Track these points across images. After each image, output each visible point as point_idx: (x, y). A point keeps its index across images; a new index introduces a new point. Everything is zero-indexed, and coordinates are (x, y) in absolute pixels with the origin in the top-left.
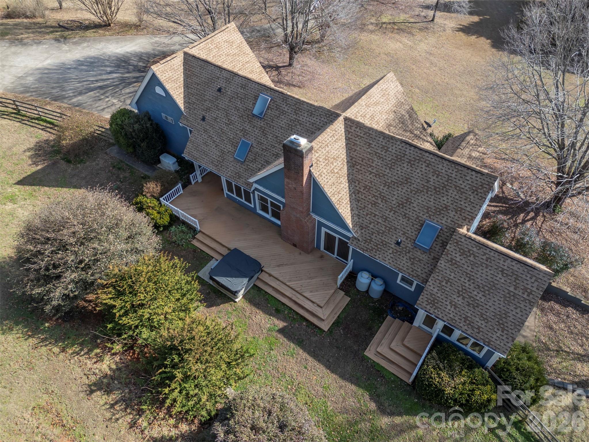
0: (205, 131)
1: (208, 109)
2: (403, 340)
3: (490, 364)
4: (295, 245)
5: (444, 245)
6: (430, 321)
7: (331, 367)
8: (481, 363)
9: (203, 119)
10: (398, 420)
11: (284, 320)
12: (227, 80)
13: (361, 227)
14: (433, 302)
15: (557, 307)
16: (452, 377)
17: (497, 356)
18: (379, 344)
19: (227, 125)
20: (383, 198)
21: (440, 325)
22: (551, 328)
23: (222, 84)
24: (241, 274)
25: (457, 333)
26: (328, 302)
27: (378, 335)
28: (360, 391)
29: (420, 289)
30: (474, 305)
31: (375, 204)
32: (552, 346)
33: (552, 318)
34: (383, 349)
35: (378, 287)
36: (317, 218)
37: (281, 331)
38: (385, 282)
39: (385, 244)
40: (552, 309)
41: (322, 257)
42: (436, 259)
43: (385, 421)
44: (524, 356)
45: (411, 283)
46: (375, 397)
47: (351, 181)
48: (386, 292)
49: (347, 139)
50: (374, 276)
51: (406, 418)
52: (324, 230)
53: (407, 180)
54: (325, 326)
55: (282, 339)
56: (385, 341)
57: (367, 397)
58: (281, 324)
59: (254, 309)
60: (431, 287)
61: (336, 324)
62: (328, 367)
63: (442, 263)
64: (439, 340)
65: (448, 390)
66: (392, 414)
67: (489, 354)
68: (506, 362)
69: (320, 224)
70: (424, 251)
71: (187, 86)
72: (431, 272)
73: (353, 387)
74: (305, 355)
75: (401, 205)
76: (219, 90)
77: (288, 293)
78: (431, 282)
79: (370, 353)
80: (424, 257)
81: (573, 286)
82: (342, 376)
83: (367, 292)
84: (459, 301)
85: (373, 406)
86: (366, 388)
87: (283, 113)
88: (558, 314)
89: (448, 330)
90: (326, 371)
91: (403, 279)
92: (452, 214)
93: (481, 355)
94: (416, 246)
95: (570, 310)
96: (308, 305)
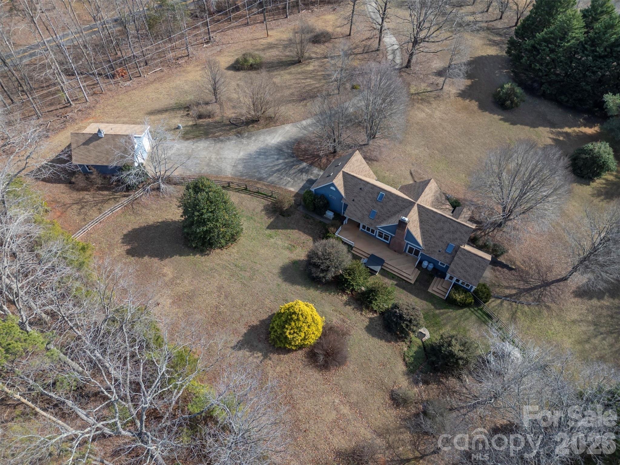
0: (355, 205)
1: (355, 196)
2: (442, 285)
3: (472, 291)
4: (395, 251)
5: (456, 252)
6: (451, 278)
7: (417, 296)
8: (469, 291)
9: (353, 200)
10: (442, 311)
11: (396, 280)
12: (364, 185)
13: (425, 245)
14: (453, 272)
15: (500, 269)
16: (459, 295)
17: (474, 287)
18: (433, 287)
19: (365, 203)
20: (434, 235)
21: (455, 279)
22: (497, 277)
23: (362, 186)
24: (377, 264)
25: (461, 281)
26: (412, 273)
27: (432, 284)
28: (428, 303)
29: (447, 267)
30: (466, 271)
31: (430, 237)
32: (497, 284)
33: (498, 273)
34: (435, 289)
35: (431, 266)
36: (407, 242)
37: (396, 285)
38: (434, 265)
39: (434, 251)
40: (498, 270)
41: (407, 255)
42: (454, 257)
43: (437, 312)
44: (484, 288)
45: (444, 265)
46: (433, 304)
47: (421, 228)
48: (434, 268)
49: (419, 212)
50: (429, 262)
51: (444, 310)
52: (409, 246)
53: (442, 229)
54: (413, 282)
55: (397, 288)
56: (435, 286)
57: (430, 304)
58: (395, 283)
59: (384, 278)
60: (452, 266)
61: (416, 281)
62: (415, 296)
63: (455, 258)
64: (455, 284)
65: (458, 300)
66: (439, 309)
67: (472, 287)
68: (478, 290)
69: (408, 244)
70: (449, 254)
71: (345, 186)
72: (452, 261)
73: (425, 302)
74: (406, 293)
75: (440, 237)
76: (361, 189)
77: (396, 270)
78: (452, 265)
79: (430, 290)
80: (449, 256)
81: (507, 260)
82: (421, 299)
83: (426, 268)
84: (461, 271)
85: (433, 307)
86: (430, 302)
87: (391, 200)
88: (500, 272)
89: (458, 281)
90: (415, 298)
91: (441, 263)
92: (459, 241)
93: (469, 288)
94: (446, 252)
95: (505, 269)
96: (405, 275)
